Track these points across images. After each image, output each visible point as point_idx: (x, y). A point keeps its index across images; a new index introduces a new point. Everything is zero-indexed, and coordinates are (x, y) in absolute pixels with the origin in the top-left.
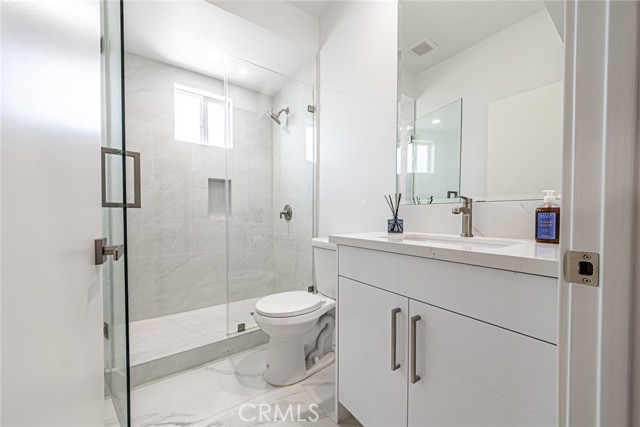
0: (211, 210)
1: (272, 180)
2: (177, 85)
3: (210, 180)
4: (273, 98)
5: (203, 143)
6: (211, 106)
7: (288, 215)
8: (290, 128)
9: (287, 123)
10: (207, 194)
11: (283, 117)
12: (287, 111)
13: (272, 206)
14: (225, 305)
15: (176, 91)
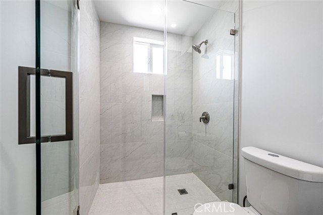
0: (153, 114)
1: (192, 94)
2: (135, 39)
3: (153, 96)
4: (194, 37)
5: (149, 73)
6: (154, 49)
7: (206, 119)
8: (208, 54)
9: (206, 51)
10: (151, 105)
11: (203, 48)
12: (206, 42)
13: (192, 112)
14: (162, 177)
15: (134, 42)
